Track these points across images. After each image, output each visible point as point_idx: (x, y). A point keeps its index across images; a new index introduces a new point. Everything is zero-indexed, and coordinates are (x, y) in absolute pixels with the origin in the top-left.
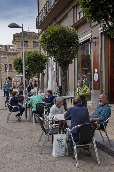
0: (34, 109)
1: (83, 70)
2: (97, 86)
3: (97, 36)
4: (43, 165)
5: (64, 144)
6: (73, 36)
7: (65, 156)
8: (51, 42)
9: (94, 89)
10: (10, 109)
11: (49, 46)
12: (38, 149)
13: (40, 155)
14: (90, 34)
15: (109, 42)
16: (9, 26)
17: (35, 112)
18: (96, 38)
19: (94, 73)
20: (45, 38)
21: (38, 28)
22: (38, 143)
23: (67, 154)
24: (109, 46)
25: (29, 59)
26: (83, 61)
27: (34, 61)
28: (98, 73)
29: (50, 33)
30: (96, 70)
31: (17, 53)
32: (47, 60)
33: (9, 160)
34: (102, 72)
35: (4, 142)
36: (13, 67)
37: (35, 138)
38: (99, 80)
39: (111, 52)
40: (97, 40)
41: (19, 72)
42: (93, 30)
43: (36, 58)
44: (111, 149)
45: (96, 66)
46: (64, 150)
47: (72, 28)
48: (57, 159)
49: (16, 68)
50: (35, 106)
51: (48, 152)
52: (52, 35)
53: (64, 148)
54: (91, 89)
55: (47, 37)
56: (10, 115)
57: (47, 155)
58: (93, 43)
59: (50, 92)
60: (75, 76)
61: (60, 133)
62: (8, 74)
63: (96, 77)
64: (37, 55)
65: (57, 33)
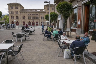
0: (54, 36)
1: (73, 20)
2: (79, 26)
3: (81, 5)
4: (60, 62)
5: (69, 53)
6: (71, 6)
7: (69, 58)
8: (61, 9)
9: (78, 28)
10: (45, 35)
11: (60, 10)
12: (57, 54)
13: (58, 57)
14: (77, 5)
15: (86, 8)
16: (44, 2)
17: (54, 37)
18: (80, 6)
19: (78, 21)
20: (59, 7)
21: (54, 2)
22: (57, 51)
23: (70, 58)
24: (86, 10)
25: (51, 15)
26: (73, 16)
27: (53, 16)
28: (80, 21)
29: (61, 5)
30: (79, 20)
31: (46, 12)
32: (58, 16)
33: (46, 58)
34: (82, 21)
35: (43, 49)
36: (44, 18)
37: (55, 49)
38: (80, 24)
39: (86, 13)
40: (80, 7)
41: (47, 20)
42: (79, 3)
43: (54, 15)
44: (89, 56)
45: (79, 18)
46: (69, 56)
47: (69, 2)
48: (66, 60)
49: (46, 19)
50: (54, 35)
51: (61, 56)
52: (62, 6)
53: (69, 55)
54: (76, 28)
55: (60, 7)
56: (44, 38)
57: (61, 57)
58: (79, 8)
59: (60, 29)
60: (69, 22)
61: (67, 49)
62: (42, 20)
63: (79, 23)
64: (54, 14)
65: (64, 5)
